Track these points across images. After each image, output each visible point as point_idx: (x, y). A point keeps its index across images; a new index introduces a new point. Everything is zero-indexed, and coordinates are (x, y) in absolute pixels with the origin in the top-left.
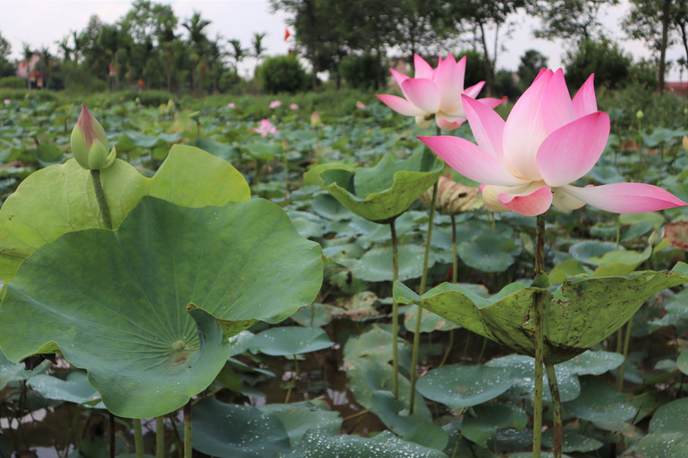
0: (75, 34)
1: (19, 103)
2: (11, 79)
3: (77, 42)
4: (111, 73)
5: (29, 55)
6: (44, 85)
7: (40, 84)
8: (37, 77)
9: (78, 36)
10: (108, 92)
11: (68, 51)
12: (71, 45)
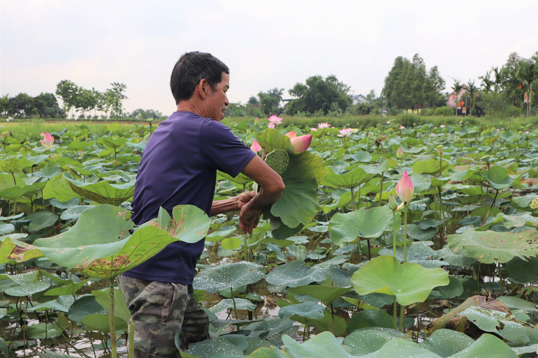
0: (496, 70)
1: (452, 127)
2: (443, 108)
3: (498, 77)
4: (525, 101)
5: (458, 88)
6: (468, 113)
7: (464, 112)
8: (462, 106)
9: (499, 71)
10: (522, 116)
11: (489, 84)
12: (493, 78)
